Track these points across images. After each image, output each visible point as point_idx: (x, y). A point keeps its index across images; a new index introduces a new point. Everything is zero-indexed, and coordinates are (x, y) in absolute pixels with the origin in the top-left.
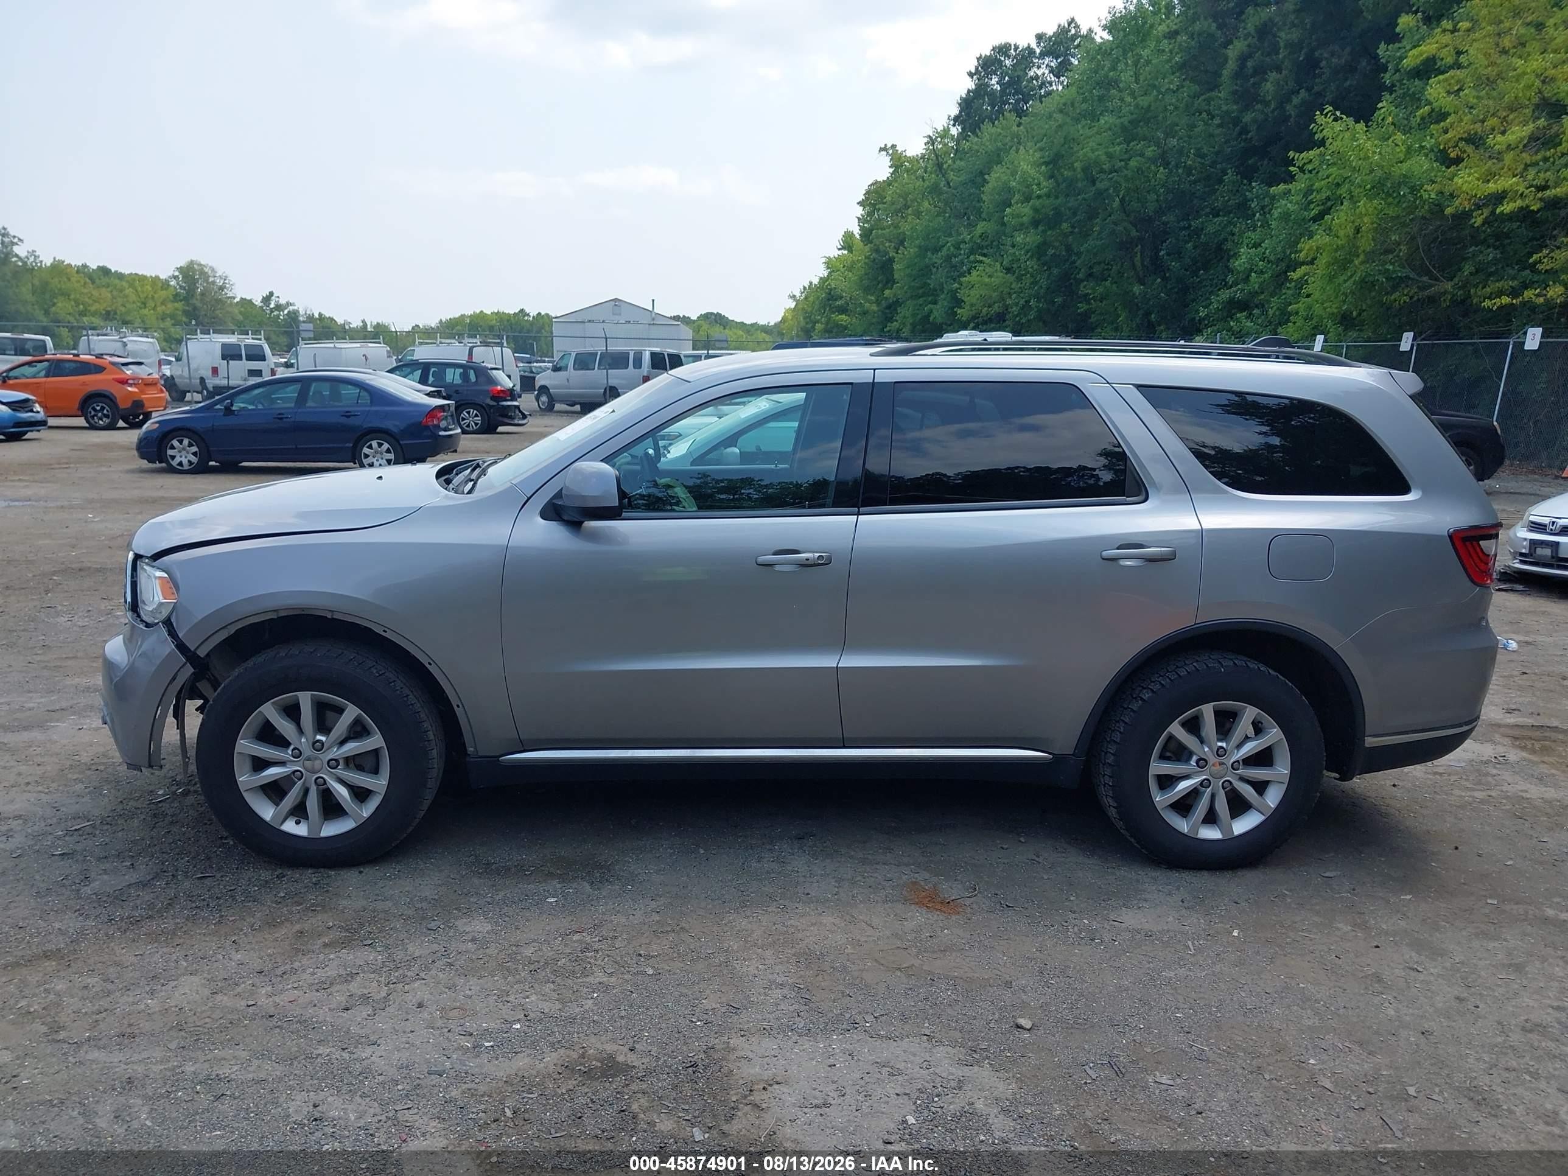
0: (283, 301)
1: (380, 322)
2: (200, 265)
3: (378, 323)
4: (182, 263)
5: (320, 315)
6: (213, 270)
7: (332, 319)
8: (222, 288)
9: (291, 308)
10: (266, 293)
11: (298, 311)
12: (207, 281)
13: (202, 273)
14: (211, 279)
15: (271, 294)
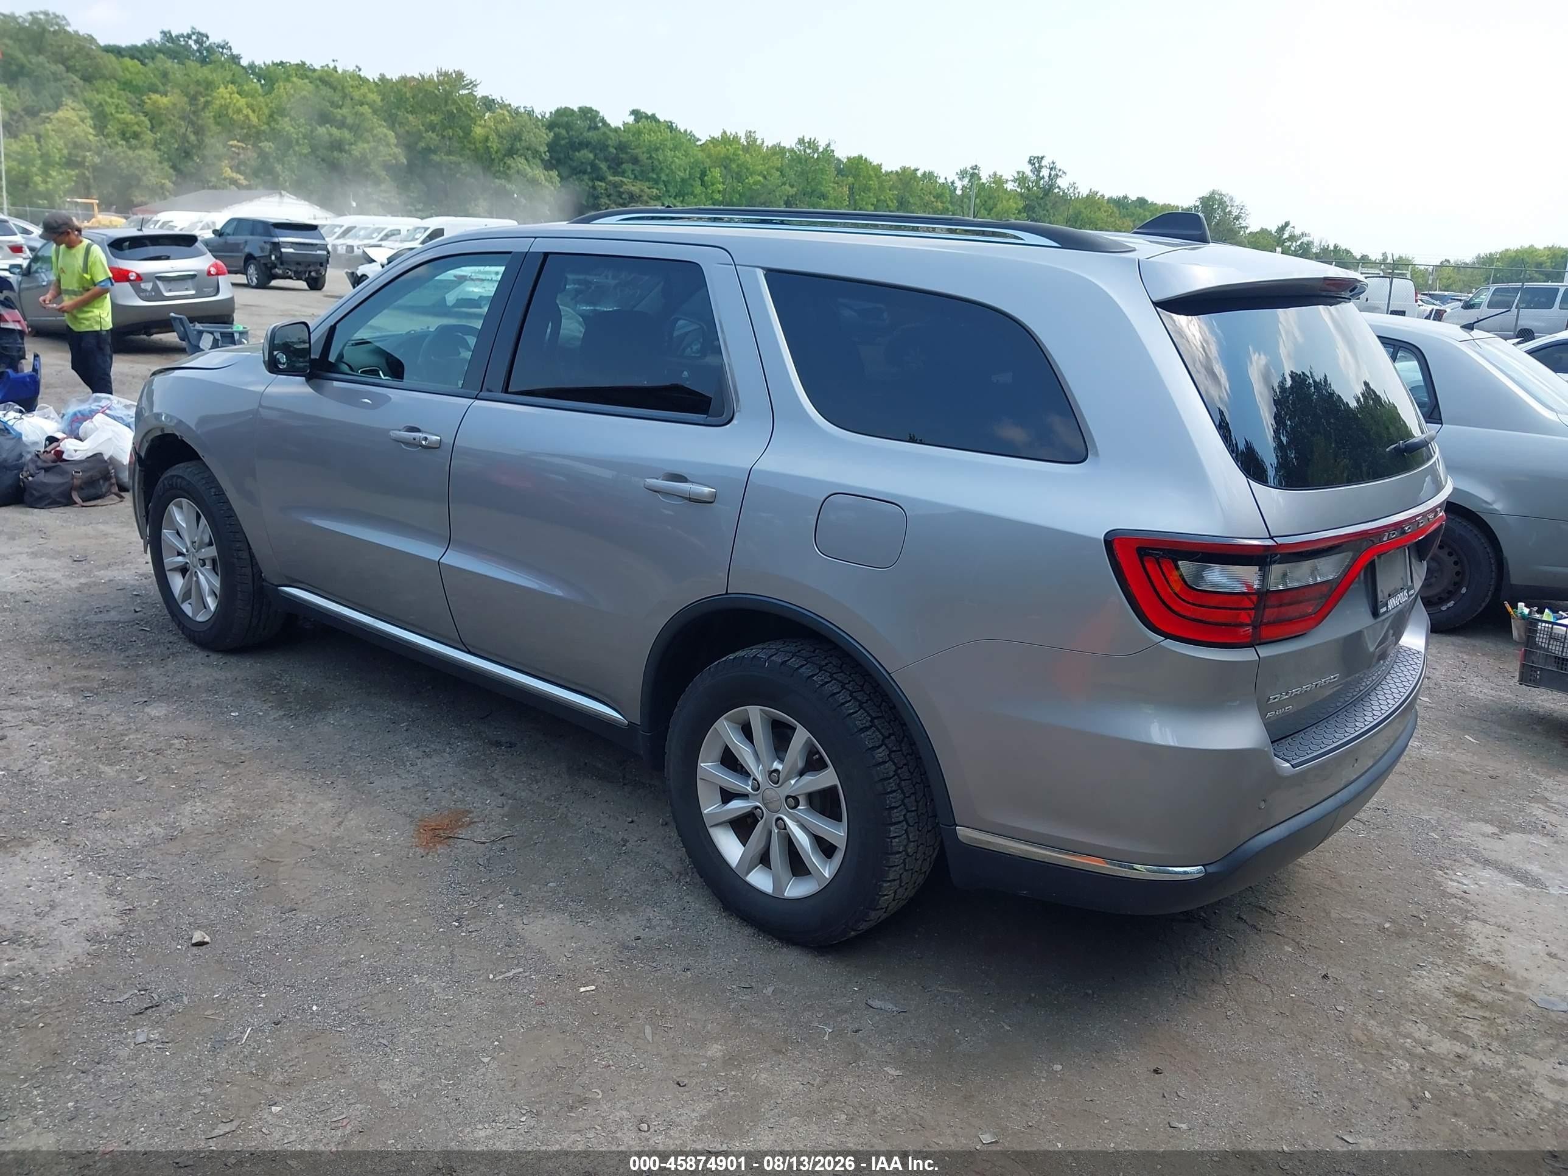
0: (1297, 232)
1: (1404, 256)
2: (1220, 195)
3: (1400, 257)
4: (1205, 193)
5: (1336, 247)
6: (1231, 200)
7: (1348, 252)
8: (1237, 218)
9: (1305, 239)
10: (1281, 223)
11: (1312, 243)
12: (1224, 210)
13: (1222, 203)
14: (1229, 209)
15: (1287, 224)
